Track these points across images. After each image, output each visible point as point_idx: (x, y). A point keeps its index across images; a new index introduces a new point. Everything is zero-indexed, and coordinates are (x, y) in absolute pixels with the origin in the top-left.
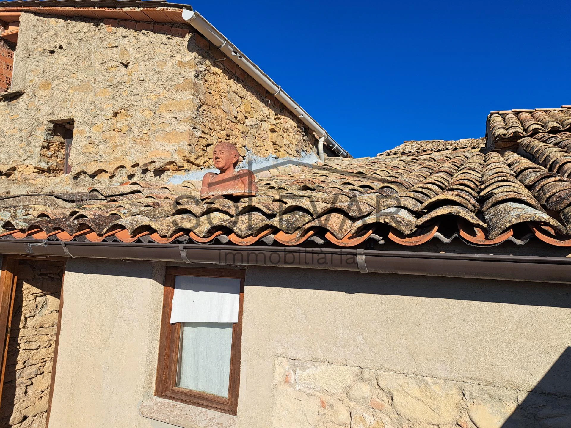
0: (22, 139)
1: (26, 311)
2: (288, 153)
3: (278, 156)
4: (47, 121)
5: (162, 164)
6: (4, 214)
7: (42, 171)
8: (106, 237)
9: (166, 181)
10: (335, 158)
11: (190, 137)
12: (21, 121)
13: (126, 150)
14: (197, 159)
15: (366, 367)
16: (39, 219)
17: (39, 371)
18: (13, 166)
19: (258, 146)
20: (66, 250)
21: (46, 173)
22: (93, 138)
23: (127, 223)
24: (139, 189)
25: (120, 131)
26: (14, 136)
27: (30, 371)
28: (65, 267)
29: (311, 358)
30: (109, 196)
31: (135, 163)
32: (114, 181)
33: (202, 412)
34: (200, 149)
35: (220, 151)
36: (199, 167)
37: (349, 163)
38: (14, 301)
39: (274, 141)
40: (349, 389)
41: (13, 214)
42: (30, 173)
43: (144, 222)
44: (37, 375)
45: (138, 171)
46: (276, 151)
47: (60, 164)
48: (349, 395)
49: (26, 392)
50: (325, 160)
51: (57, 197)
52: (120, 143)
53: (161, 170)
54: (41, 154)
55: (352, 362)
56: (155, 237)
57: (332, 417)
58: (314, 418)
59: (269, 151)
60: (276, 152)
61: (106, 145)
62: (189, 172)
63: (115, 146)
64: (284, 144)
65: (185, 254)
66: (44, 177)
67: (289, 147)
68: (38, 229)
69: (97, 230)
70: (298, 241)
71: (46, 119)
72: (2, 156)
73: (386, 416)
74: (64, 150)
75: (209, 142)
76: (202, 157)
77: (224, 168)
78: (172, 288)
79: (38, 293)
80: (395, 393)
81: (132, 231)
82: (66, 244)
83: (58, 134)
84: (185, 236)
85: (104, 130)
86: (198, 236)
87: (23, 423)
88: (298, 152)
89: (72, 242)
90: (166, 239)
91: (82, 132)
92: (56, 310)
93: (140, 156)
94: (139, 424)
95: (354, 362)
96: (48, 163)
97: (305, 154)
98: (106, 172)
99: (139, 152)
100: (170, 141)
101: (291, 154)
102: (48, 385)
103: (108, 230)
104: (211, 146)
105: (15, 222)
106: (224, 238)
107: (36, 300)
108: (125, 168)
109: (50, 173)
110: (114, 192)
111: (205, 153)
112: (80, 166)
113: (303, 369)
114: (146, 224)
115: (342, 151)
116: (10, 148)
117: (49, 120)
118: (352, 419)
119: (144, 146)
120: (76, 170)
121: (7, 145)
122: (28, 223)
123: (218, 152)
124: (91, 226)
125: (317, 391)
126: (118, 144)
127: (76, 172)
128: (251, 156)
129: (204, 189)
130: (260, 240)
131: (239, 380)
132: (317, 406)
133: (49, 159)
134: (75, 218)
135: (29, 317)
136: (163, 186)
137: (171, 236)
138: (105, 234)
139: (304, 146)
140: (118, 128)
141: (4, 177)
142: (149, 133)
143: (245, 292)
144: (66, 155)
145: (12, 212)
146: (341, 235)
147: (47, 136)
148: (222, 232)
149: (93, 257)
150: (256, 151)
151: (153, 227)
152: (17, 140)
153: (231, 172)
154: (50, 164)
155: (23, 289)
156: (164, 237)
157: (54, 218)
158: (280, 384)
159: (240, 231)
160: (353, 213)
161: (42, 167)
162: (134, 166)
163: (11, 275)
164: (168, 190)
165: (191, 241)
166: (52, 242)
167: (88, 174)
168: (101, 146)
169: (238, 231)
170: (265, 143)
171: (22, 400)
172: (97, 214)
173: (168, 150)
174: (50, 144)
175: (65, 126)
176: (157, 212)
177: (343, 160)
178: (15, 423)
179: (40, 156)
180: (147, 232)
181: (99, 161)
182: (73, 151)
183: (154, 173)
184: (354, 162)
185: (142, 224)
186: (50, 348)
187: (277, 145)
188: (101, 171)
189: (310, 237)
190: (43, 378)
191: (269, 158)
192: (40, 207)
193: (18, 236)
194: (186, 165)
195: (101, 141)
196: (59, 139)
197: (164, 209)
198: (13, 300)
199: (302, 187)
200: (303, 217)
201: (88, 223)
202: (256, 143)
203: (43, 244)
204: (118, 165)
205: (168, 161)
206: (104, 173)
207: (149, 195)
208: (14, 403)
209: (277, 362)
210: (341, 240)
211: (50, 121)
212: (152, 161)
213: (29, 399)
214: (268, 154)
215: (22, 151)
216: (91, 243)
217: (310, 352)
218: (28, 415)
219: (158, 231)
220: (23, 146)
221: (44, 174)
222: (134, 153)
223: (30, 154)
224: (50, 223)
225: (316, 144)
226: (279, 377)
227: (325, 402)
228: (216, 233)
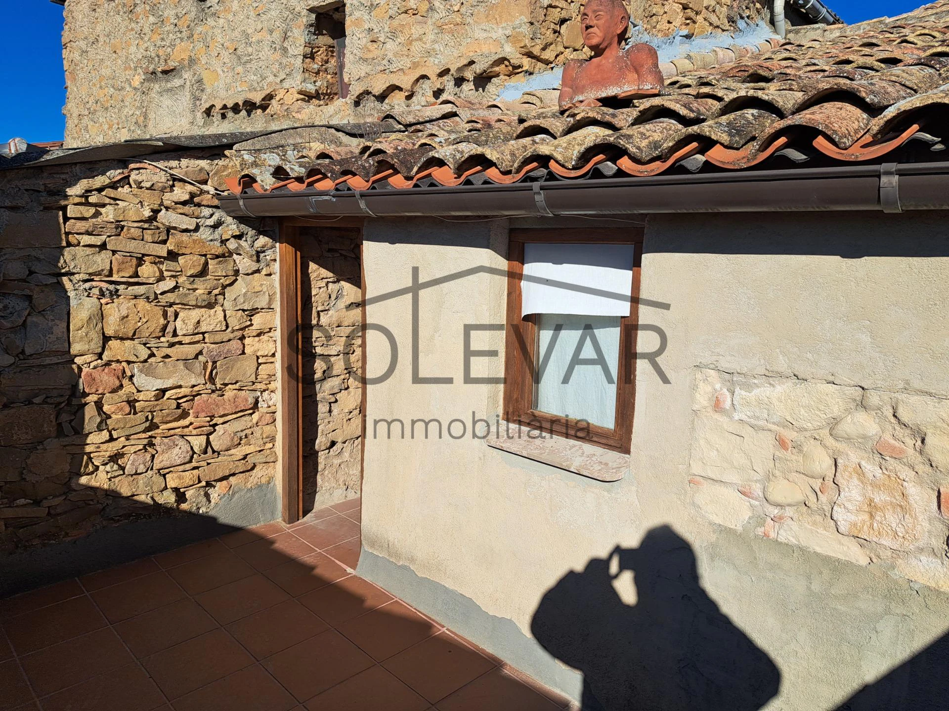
0: (275, 46)
1: (318, 303)
2: (711, 24)
3: (692, 32)
4: (305, 10)
5: (487, 65)
6: (271, 157)
7: (308, 97)
8: (418, 180)
9: (494, 97)
10: (808, 27)
11: (532, 7)
12: (269, 16)
13: (428, 46)
14: (544, 49)
15: (873, 386)
16: (319, 162)
17: (343, 385)
18: (268, 92)
19: (654, 15)
20: (362, 205)
21: (314, 99)
22: (375, 31)
23: (447, 156)
24: (454, 111)
25: (416, 12)
26: (263, 42)
27: (333, 385)
28: (363, 235)
29: (763, 372)
30: (411, 125)
31: (443, 69)
32: (413, 105)
33: (575, 446)
34: (550, 31)
35: (595, 11)
36: (547, 65)
37: (838, 34)
38: (301, 287)
39: (685, 2)
40: (833, 424)
41: (283, 157)
42: (293, 101)
43: (474, 150)
44: (341, 390)
45: (448, 83)
46: (688, 21)
47: (332, 84)
48: (834, 432)
49: (330, 411)
50: (786, 35)
51: (338, 130)
52: (418, 36)
53: (484, 78)
54: (304, 69)
55: (845, 379)
56: (493, 173)
57: (799, 464)
58: (766, 464)
59: (674, 24)
60: (688, 24)
61: (396, 41)
62: (531, 76)
63: (410, 42)
64: (704, 5)
65: (543, 199)
66: (311, 107)
67: (714, 11)
68: (320, 176)
69: (403, 170)
70: (754, 159)
71: (303, 7)
72: (252, 76)
73: (906, 468)
74: (335, 58)
75: (564, 15)
76: (554, 45)
77: (601, 47)
78: (520, 264)
79: (330, 278)
80: (929, 432)
81: (456, 165)
82: (362, 195)
83: (324, 32)
84: (541, 169)
85: (390, 14)
86: (563, 166)
87: (331, 450)
88: (731, 20)
89: (370, 191)
90: (510, 176)
91: (358, 22)
92: (355, 303)
93: (450, 55)
94: (484, 456)
95: (849, 379)
96: (315, 82)
97: (745, 25)
98: (400, 89)
99: (447, 48)
100: (498, 19)
101: (718, 27)
102: (356, 404)
103: (420, 168)
104: (568, 22)
105: (288, 166)
106: (609, 168)
107: (327, 288)
108: (429, 79)
109: (320, 100)
110: (417, 118)
111: (557, 37)
112: (362, 83)
113: (748, 387)
114: (478, 153)
115: (824, 11)
116: (261, 64)
117: (308, 8)
118: (838, 470)
119: (455, 35)
120: (356, 89)
121: (256, 58)
122: (304, 167)
123: (590, 14)
124: (394, 165)
125: (774, 423)
126: (414, 36)
127: (357, 93)
128: (640, 36)
129: (565, 91)
130: (677, 164)
131: (634, 404)
132: (771, 446)
133: (316, 76)
134: (369, 156)
135: (322, 311)
136: (490, 104)
137: (518, 171)
138: (415, 175)
139: (744, 8)
140: (413, 7)
141: (259, 111)
142: (463, 10)
143: (642, 264)
144: (338, 67)
145: (281, 154)
146: (848, 140)
147: (309, 36)
148: (605, 157)
149: (402, 214)
150: (649, 26)
151: (489, 157)
152: (269, 49)
153: (613, 53)
154: (318, 84)
155: (310, 272)
156: (508, 173)
157: (339, 158)
158: (704, 410)
159: (637, 151)
160: (873, 97)
161: (308, 90)
162: (441, 74)
163: (292, 250)
164: (499, 110)
165: (551, 176)
166: (343, 193)
167: (374, 96)
168: (390, 45)
169: (634, 150)
170: (667, 8)
171: (326, 421)
172: (399, 148)
173: (494, 38)
174: (314, 51)
175: (332, 15)
176: (491, 136)
177: (825, 31)
178: (322, 449)
179: (303, 72)
180: (479, 168)
181: (388, 71)
182: (349, 58)
183: (474, 84)
184: (850, 31)
185: (472, 153)
186: (354, 355)
187: (691, 8)
188: (394, 88)
189: (777, 150)
190: (349, 394)
191: (674, 38)
192: (317, 146)
193: (294, 187)
194: (526, 63)
195: (389, 35)
196: (325, 40)
197: (501, 131)
198: (299, 286)
199: (748, 77)
200: (761, 119)
201: (389, 160)
202: (650, 9)
203: (330, 197)
204: (417, 76)
205: (495, 59)
206: (397, 91)
207: (470, 119)
208: (318, 424)
209: (699, 376)
210: (846, 149)
211: (310, 9)
212: (470, 62)
213: (335, 420)
214: (673, 30)
215: (277, 66)
216: (396, 190)
217: (762, 361)
218: (336, 440)
219: (497, 164)
220: (278, 58)
221: (311, 102)
222: (440, 50)
223: (288, 70)
224: (335, 166)
225: (769, 2)
226: (702, 399)
227: (787, 441)
228: (594, 159)
